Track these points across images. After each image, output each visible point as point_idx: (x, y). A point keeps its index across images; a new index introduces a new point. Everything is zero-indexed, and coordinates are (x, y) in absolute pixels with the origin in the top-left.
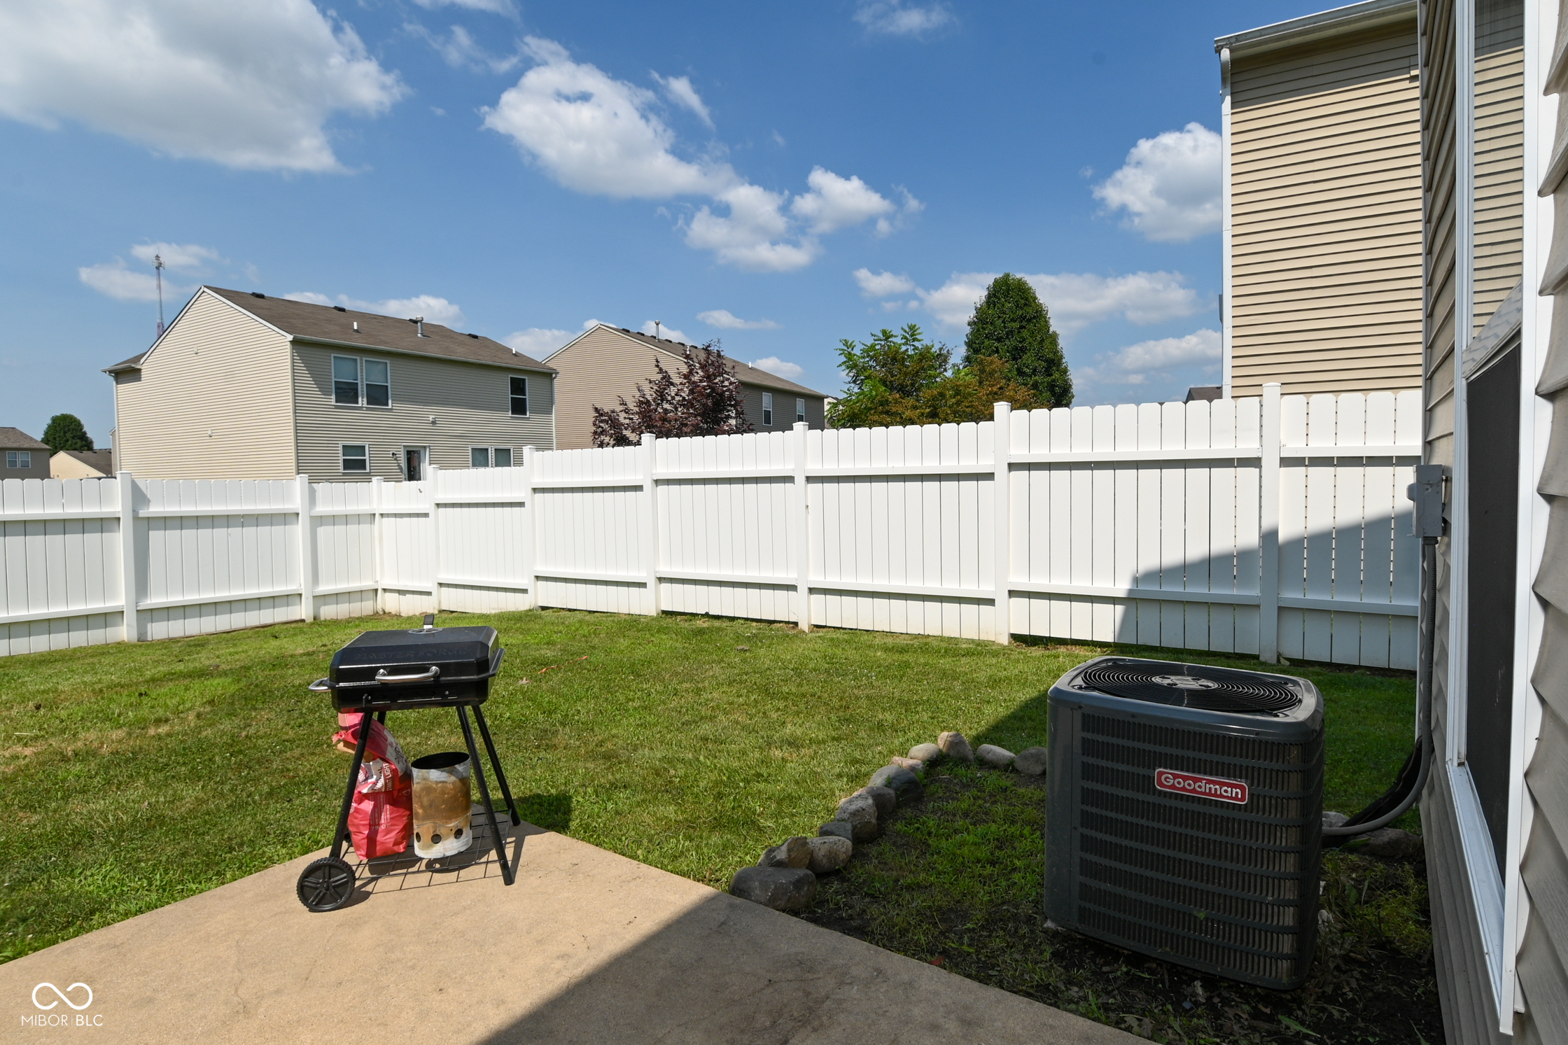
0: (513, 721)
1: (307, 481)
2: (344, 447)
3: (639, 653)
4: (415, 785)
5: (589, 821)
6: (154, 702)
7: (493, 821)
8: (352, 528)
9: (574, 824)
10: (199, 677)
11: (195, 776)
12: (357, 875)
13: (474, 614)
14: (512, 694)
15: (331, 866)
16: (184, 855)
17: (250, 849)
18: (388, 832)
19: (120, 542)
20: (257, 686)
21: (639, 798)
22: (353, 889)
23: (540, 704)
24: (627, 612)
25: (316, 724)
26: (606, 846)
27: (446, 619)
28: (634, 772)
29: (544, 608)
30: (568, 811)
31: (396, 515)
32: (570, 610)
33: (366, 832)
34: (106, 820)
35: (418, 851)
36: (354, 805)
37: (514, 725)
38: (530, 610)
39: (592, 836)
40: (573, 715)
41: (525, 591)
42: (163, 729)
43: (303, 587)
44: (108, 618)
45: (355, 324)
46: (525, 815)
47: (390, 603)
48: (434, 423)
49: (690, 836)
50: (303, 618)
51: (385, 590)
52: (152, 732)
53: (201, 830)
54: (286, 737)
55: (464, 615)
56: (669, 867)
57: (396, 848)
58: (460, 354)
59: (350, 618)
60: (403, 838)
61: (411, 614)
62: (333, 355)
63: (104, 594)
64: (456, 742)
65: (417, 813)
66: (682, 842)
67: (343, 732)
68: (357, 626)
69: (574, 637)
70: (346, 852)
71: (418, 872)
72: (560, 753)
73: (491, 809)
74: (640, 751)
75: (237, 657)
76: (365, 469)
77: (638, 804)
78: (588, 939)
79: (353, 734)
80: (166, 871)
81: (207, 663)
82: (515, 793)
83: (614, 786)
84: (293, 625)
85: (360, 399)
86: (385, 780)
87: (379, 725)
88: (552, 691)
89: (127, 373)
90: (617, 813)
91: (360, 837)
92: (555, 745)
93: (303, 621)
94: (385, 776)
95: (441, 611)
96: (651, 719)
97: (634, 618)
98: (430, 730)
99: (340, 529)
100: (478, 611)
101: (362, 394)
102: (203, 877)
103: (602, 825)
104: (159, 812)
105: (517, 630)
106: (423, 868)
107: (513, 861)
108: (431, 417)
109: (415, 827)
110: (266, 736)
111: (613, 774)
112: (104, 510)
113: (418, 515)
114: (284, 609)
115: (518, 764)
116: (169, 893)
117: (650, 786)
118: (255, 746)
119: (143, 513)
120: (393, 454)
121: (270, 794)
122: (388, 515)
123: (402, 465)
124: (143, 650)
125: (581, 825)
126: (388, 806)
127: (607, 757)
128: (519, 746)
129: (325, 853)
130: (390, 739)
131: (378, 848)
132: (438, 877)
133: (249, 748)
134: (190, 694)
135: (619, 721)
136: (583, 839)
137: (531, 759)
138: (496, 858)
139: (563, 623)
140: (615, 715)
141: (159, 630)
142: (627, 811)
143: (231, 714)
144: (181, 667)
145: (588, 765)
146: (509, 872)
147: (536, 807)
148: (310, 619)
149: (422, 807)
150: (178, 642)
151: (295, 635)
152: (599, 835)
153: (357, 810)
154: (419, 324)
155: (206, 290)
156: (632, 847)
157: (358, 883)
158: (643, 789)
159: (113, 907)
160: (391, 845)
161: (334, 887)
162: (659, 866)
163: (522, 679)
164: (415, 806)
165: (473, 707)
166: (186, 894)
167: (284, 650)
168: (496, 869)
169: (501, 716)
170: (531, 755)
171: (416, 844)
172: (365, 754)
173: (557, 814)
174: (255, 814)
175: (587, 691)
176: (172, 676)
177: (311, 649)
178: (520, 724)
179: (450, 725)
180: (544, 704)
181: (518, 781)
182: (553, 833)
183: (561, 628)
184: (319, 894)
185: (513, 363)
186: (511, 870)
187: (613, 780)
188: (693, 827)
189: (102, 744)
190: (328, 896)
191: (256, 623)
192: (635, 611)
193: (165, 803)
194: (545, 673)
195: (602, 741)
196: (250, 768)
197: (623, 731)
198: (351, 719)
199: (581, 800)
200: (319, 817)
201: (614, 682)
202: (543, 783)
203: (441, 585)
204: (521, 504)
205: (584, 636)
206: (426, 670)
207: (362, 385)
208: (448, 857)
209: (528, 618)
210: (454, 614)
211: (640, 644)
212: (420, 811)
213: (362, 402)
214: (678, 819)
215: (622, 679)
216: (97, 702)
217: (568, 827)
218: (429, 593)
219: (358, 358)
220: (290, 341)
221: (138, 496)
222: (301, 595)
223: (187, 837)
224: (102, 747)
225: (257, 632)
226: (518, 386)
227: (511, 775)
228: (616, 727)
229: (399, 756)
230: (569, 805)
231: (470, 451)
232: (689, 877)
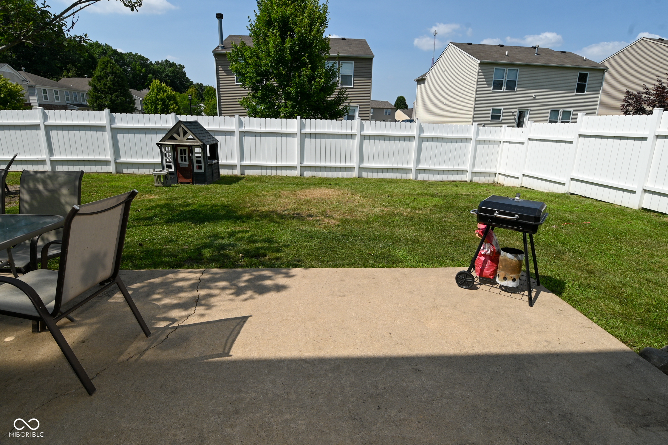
0: (546, 243)
1: (477, 125)
2: (493, 109)
3: (621, 227)
4: (501, 257)
5: (573, 296)
6: (418, 202)
7: (529, 280)
8: (491, 146)
9: (564, 294)
10: (432, 196)
11: (428, 230)
12: (475, 281)
13: (536, 190)
14: (547, 231)
15: (467, 274)
16: (423, 254)
17: (442, 259)
18: (488, 270)
19: (414, 144)
20: (449, 203)
21: (601, 295)
22: (473, 284)
23: (560, 239)
24: (620, 204)
25: (467, 223)
26: (578, 309)
27: (523, 191)
28: (601, 283)
29: (572, 194)
30: (563, 288)
31: (510, 142)
32: (586, 197)
33: (481, 267)
34: (404, 237)
35: (498, 280)
36: (478, 256)
37: (546, 244)
38: (564, 194)
39: (572, 302)
40: (576, 248)
41: (564, 184)
42: (420, 212)
43: (468, 168)
44: (407, 171)
45: (507, 52)
46: (543, 283)
47: (500, 180)
48: (534, 98)
49: (624, 322)
50: (467, 180)
51: (499, 174)
52: (417, 212)
53: (429, 248)
54: (457, 225)
55: (532, 190)
56: (608, 330)
57: (490, 276)
58: (555, 62)
59: (484, 183)
60: (493, 274)
61: (508, 186)
62: (495, 68)
63: (408, 163)
64: (519, 245)
65: (500, 267)
66: (619, 323)
67: (479, 230)
68: (486, 187)
69: (585, 211)
70: (472, 271)
71: (496, 288)
72: (564, 263)
73: (529, 276)
74: (608, 275)
75: (443, 191)
76: (500, 119)
77: (600, 298)
78: (560, 340)
79: (482, 232)
80: (418, 257)
81: (435, 192)
82: (540, 272)
83: (589, 286)
84: (463, 182)
85: (503, 88)
86: (490, 251)
87: (491, 231)
88: (567, 234)
89: (421, 81)
90: (587, 297)
91: (478, 268)
92: (563, 259)
93: (466, 181)
94: (490, 250)
95: (521, 187)
96: (619, 262)
97: (623, 208)
98: (509, 237)
99: (486, 146)
100: (538, 189)
101: (504, 85)
102: (428, 263)
103: (578, 300)
104: (417, 238)
105: (555, 202)
106: (498, 287)
107: (534, 298)
108: (534, 95)
109: (498, 271)
110: (450, 222)
111: (590, 280)
112: (411, 133)
113: (519, 143)
114: (461, 176)
115: (544, 261)
116: (419, 264)
117: (608, 292)
118: (446, 225)
119: (422, 135)
120: (513, 113)
121: (450, 243)
122: (507, 142)
123: (516, 118)
124: (416, 183)
125: (568, 296)
126: (490, 261)
127: (589, 272)
128: (546, 254)
129: (466, 269)
130: (494, 237)
131: (483, 274)
132: (503, 292)
133: (445, 225)
134: (428, 202)
135: (600, 258)
136: (567, 302)
137: (550, 261)
138: (527, 295)
139: (580, 203)
140: (598, 254)
141: (422, 177)
142: (593, 299)
143: (440, 212)
144: (426, 191)
145: (578, 272)
146: (531, 302)
147: (548, 281)
148: (469, 181)
149: (502, 265)
150: (426, 182)
151: (463, 186)
152: (576, 303)
153: (479, 259)
154: (536, 49)
155: (451, 44)
156: (591, 315)
157: (475, 283)
158: (604, 292)
159: (405, 263)
160: (488, 275)
161: (467, 281)
162: (603, 327)
163: (553, 225)
164: (499, 264)
165: (530, 234)
166: (423, 266)
167: (459, 192)
168: (527, 299)
169: (540, 239)
170: (551, 259)
171: (497, 278)
172: (485, 240)
173: (558, 287)
174: (445, 248)
175: (586, 239)
176: (423, 194)
177: (468, 193)
178: (548, 245)
179: (517, 237)
180: (562, 239)
181: (542, 268)
182: (554, 295)
183: (579, 205)
184: (462, 282)
185: (584, 65)
186: (532, 301)
187: (589, 283)
188: (628, 319)
189: (404, 212)
190: (465, 284)
191: (450, 179)
192: (625, 204)
193: (419, 236)
194: (566, 225)
195: (588, 264)
196: (444, 232)
197: (601, 263)
198: (482, 226)
199: (571, 286)
200: (464, 256)
201: (602, 238)
202: (554, 273)
203: (524, 175)
204: (571, 142)
205: (591, 212)
206: (514, 215)
207: (505, 81)
208: (508, 287)
209: (563, 197)
210: (527, 189)
211: (623, 223)
212: (501, 267)
213: (504, 89)
214: (620, 312)
215: (607, 238)
216: (403, 198)
217: (562, 295)
218: (518, 178)
219: (505, 68)
220: (479, 63)
221: (421, 130)
222: (467, 171)
223: (424, 249)
224: (404, 213)
225: (451, 183)
226: (583, 78)
227: (540, 265)
228: (597, 260)
229: (497, 245)
230: (564, 286)
231: (550, 112)
232: (618, 339)
